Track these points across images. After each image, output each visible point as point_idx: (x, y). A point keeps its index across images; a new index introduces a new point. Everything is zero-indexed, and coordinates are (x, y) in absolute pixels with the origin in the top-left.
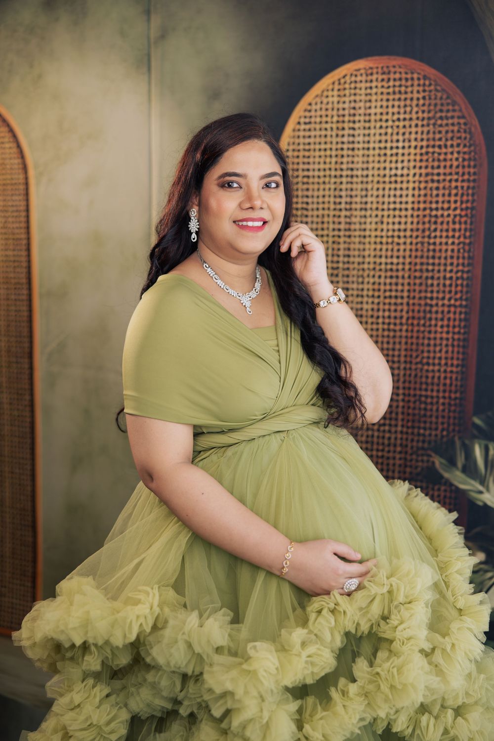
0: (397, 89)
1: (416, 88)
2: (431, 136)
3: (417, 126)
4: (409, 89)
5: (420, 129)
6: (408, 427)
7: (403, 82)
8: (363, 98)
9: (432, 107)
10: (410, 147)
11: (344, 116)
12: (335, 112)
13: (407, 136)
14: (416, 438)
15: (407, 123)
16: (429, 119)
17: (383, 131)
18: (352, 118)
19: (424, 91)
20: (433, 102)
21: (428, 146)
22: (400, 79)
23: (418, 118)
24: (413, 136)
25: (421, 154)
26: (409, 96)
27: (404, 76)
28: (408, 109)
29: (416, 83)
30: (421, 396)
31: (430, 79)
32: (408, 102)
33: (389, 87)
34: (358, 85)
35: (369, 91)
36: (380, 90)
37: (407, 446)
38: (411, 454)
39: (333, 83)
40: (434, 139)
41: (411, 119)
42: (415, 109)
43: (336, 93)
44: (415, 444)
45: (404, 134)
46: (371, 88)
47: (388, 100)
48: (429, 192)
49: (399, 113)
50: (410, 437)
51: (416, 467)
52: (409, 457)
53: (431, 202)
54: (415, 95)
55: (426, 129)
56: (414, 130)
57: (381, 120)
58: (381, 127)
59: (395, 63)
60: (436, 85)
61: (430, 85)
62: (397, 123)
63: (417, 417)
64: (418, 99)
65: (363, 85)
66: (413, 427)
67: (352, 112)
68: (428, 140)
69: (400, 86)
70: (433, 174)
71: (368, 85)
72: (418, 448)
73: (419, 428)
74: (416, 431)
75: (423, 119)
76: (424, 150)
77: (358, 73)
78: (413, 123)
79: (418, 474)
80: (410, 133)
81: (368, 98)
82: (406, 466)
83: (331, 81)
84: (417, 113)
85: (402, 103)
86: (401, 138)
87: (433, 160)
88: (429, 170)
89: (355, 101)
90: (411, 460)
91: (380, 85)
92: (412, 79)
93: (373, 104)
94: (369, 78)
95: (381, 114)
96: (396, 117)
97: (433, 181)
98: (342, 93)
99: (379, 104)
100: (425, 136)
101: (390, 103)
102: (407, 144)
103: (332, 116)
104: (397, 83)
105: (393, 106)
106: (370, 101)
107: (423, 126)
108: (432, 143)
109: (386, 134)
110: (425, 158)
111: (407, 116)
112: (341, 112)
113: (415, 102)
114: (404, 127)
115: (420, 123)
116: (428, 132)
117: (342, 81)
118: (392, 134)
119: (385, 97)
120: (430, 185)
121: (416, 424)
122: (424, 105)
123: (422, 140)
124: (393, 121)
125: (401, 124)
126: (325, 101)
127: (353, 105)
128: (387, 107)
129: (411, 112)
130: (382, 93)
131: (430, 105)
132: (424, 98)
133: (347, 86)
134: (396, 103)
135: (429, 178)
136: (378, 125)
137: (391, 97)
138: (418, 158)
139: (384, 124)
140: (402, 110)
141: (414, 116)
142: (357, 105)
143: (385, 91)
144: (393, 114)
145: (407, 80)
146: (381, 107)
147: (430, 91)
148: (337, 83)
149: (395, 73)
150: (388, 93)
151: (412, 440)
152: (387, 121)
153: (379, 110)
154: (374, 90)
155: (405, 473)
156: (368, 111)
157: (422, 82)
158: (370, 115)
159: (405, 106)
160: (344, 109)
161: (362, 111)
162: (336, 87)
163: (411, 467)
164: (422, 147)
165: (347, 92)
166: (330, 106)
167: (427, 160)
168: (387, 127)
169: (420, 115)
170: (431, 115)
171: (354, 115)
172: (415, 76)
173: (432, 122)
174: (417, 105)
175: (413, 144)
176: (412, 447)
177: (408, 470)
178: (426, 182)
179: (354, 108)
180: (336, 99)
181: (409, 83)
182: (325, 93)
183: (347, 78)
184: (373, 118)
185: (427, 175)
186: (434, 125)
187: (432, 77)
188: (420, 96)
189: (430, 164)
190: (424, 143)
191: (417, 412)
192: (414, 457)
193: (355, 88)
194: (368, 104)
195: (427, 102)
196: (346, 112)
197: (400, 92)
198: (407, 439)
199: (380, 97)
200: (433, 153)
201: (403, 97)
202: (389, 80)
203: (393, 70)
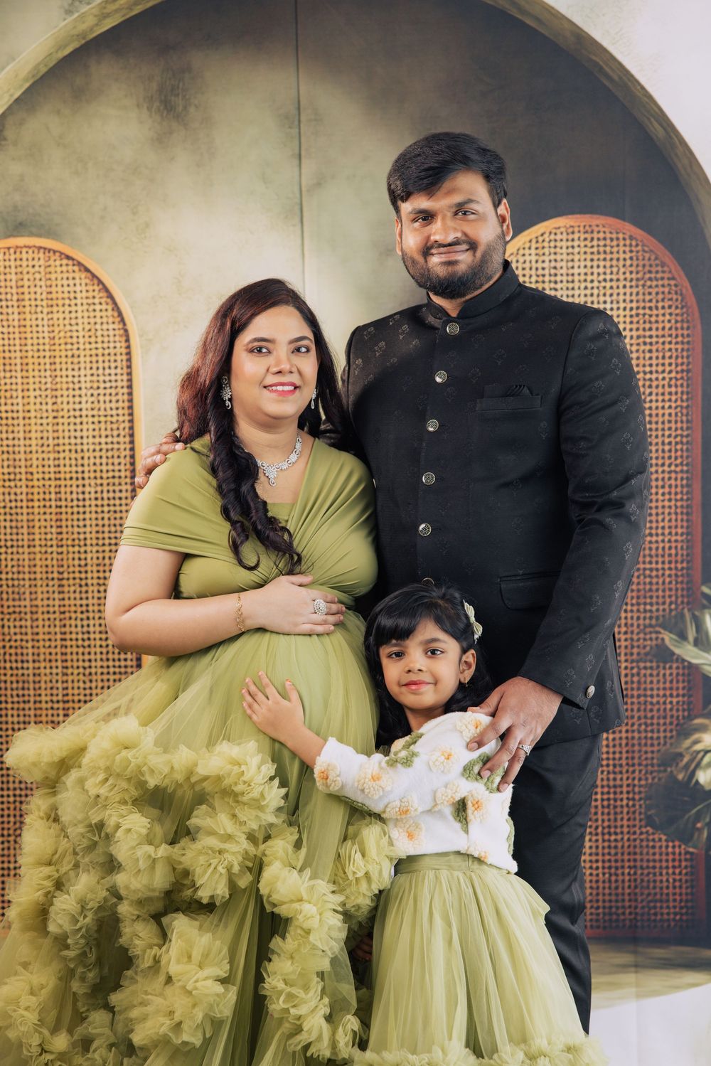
0: (601, 249)
1: (622, 249)
2: (641, 297)
3: (625, 287)
4: (615, 249)
5: (628, 290)
6: (632, 605)
7: (608, 242)
8: (564, 257)
9: (640, 268)
10: (618, 309)
11: (544, 276)
12: (533, 272)
13: (615, 297)
14: (642, 615)
15: (614, 284)
16: (638, 280)
17: (588, 292)
18: (553, 279)
19: (631, 251)
20: (641, 263)
21: (638, 308)
22: (605, 239)
23: (625, 279)
24: (621, 298)
25: (631, 316)
26: (615, 256)
27: (608, 235)
28: (615, 270)
29: (622, 243)
30: (645, 569)
31: (637, 240)
32: (614, 263)
33: (592, 247)
34: (558, 244)
35: (570, 250)
36: (583, 250)
37: (632, 625)
38: (638, 633)
39: (530, 241)
40: (644, 301)
41: (618, 280)
42: (622, 270)
43: (533, 251)
44: (641, 622)
45: (611, 295)
46: (573, 247)
47: (592, 260)
48: (642, 355)
49: (605, 273)
50: (635, 615)
51: (645, 647)
52: (635, 637)
53: (644, 366)
54: (622, 256)
55: (635, 290)
56: (622, 291)
57: (585, 281)
58: (586, 288)
59: (598, 222)
60: (643, 245)
61: (637, 245)
62: (603, 284)
63: (642, 592)
64: (625, 259)
65: (564, 244)
66: (638, 604)
67: (553, 271)
68: (638, 301)
69: (605, 246)
70: (644, 337)
71: (570, 244)
72: (645, 626)
73: (645, 604)
74: (642, 607)
75: (631, 280)
76: (634, 312)
77: (558, 231)
78: (621, 284)
79: (646, 654)
80: (618, 294)
81: (570, 257)
82: (633, 647)
83: (528, 239)
84: (624, 273)
85: (608, 264)
86: (608, 299)
87: (645, 322)
88: (641, 332)
89: (556, 260)
90: (638, 640)
91: (582, 244)
92: (618, 239)
93: (576, 264)
94: (571, 237)
95: (586, 274)
96: (601, 278)
97: (645, 343)
98: (541, 252)
99: (582, 264)
100: (634, 297)
101: (595, 264)
102: (615, 306)
103: (531, 276)
104: (602, 243)
105: (598, 267)
106: (573, 260)
107: (631, 287)
108: (642, 304)
109: (592, 295)
110: (635, 319)
111: (614, 277)
112: (540, 272)
113: (621, 263)
114: (611, 288)
115: (628, 284)
116: (637, 294)
117: (540, 239)
118: (598, 295)
119: (589, 257)
120: (642, 347)
121: (642, 601)
122: (631, 265)
123: (631, 301)
124: (599, 282)
125: (608, 284)
126: (521, 259)
127: (553, 264)
128: (592, 267)
129: (617, 273)
130: (585, 253)
131: (637, 266)
132: (631, 258)
133: (546, 244)
134: (602, 263)
135: (641, 340)
136: (583, 285)
137: (595, 257)
138: (628, 320)
139: (589, 285)
140: (608, 271)
141: (622, 277)
142: (558, 265)
143: (589, 250)
144: (599, 274)
145: (612, 240)
146: (585, 267)
147: (638, 252)
148: (534, 241)
149: (599, 232)
150: (592, 253)
151: (638, 618)
152: (592, 281)
153: (583, 271)
154: (577, 250)
155: (632, 654)
156: (571, 271)
157: (628, 242)
158: (573, 275)
159: (611, 266)
160: (543, 269)
161: (564, 271)
162: (534, 245)
163: (638, 647)
164: (631, 309)
165: (546, 251)
166: (527, 265)
167: (638, 322)
168: (592, 288)
169: (628, 275)
170: (640, 276)
171: (556, 275)
172: (621, 236)
173: (641, 283)
174: (624, 266)
175: (622, 305)
176: (638, 626)
177: (635, 651)
178: (638, 344)
179: (555, 268)
180: (534, 258)
181: (615, 243)
182: (521, 252)
183: (546, 236)
184: (576, 278)
185: (638, 337)
186: (644, 286)
187: (639, 238)
188: (627, 256)
189: (641, 326)
190: (634, 305)
191: (641, 587)
192: (642, 636)
193: (555, 247)
194: (570, 264)
195: (635, 263)
196: (546, 272)
197: (605, 252)
198: (632, 618)
199: (583, 257)
200: (644, 315)
201: (608, 257)
202: (592, 239)
203: (596, 229)
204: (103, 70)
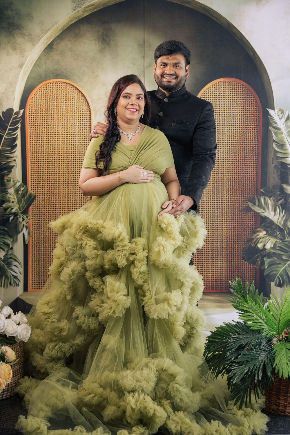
0: (234, 88)
1: (239, 88)
2: (245, 103)
3: (240, 100)
4: (238, 88)
5: (241, 101)
6: (240, 194)
7: (236, 86)
8: (223, 90)
9: (245, 94)
10: (238, 106)
11: (216, 95)
12: (213, 94)
13: (237, 103)
14: (243, 198)
15: (237, 99)
16: (244, 98)
17: (229, 101)
18: (219, 96)
19: (242, 89)
20: (245, 93)
21: (244, 106)
22: (235, 85)
23: (240, 97)
24: (239, 103)
25: (242, 108)
26: (238, 90)
27: (236, 84)
28: (237, 94)
29: (240, 86)
30: (244, 184)
31: (244, 86)
32: (237, 92)
33: (231, 87)
34: (221, 86)
35: (224, 88)
36: (228, 88)
37: (240, 200)
38: (241, 203)
39: (213, 85)
40: (246, 104)
41: (238, 98)
42: (239, 95)
43: (213, 88)
44: (242, 199)
45: (236, 102)
46: (225, 87)
47: (231, 91)
48: (245, 120)
49: (234, 95)
50: (241, 197)
51: (243, 207)
52: (240, 204)
53: (245, 123)
54: (239, 90)
55: (243, 101)
56: (239, 101)
57: (229, 97)
58: (229, 100)
59: (233, 80)
60: (246, 87)
61: (244, 87)
62: (234, 99)
63: (243, 191)
64: (240, 91)
65: (223, 86)
66: (242, 194)
67: (219, 94)
68: (244, 104)
69: (235, 87)
70: (246, 115)
71: (224, 86)
72: (244, 201)
73: (244, 194)
74: (243, 195)
75: (242, 98)
76: (243, 107)
77: (221, 82)
78: (239, 99)
79: (244, 209)
80: (238, 102)
81: (224, 90)
82: (240, 207)
83: (212, 84)
84: (240, 96)
85: (235, 93)
86: (235, 103)
87: (246, 110)
88: (244, 113)
89: (220, 91)
90: (241, 205)
91: (228, 86)
92: (238, 85)
93: (226, 92)
94: (225, 84)
95: (229, 95)
96: (233, 97)
97: (246, 117)
98: (216, 88)
99: (228, 92)
100: (243, 103)
101: (232, 92)
102: (237, 105)
103: (212, 96)
104: (234, 86)
105: (232, 93)
106: (225, 91)
107: (242, 100)
108: (245, 105)
109: (230, 102)
110: (243, 109)
111: (237, 97)
112: (215, 94)
113: (239, 92)
114: (236, 100)
115: (241, 99)
116: (244, 102)
117: (216, 85)
118: (232, 102)
119: (230, 90)
120: (245, 118)
121: (243, 193)
122: (242, 93)
123: (242, 104)
124: (233, 98)
125: (235, 99)
126: (210, 91)
127: (219, 92)
128: (231, 93)
129: (238, 96)
130: (229, 89)
131: (244, 93)
132: (242, 91)
133: (217, 86)
134: (234, 92)
135: (245, 116)
136: (228, 99)
137: (232, 90)
138: (241, 109)
139: (230, 99)
140: (235, 95)
141: (239, 97)
142: (221, 92)
143: (230, 88)
144: (233, 96)
145: (237, 85)
146: (229, 93)
147: (244, 89)
148: (214, 85)
149: (233, 83)
150: (231, 89)
151: (242, 198)
152: (231, 98)
153: (228, 94)
154: (226, 88)
155: (239, 209)
156: (224, 94)
157: (241, 86)
158: (225, 96)
159: (236, 93)
160: (216, 93)
161: (222, 94)
162: (214, 86)
163: (241, 207)
164: (242, 106)
165: (217, 88)
166: (212, 92)
167: (244, 110)
168: (231, 100)
169: (241, 96)
170: (244, 96)
171: (220, 95)
172: (239, 84)
173: (245, 98)
174: (240, 93)
175: (239, 105)
176: (242, 201)
177: (240, 208)
178: (244, 117)
179: (220, 93)
180: (213, 90)
181: (238, 86)
182: (210, 88)
183: (217, 84)
184: (226, 97)
185: (244, 115)
186: (246, 99)
187: (245, 85)
188: (241, 90)
189: (245, 112)
190: (243, 105)
191: (243, 189)
192: (242, 203)
193: (220, 87)
194: (224, 92)
195: (243, 93)
196: (217, 94)
197: (235, 89)
198: (240, 198)
199: (228, 90)
200: (246, 108)
201: (236, 91)
202: (231, 85)
203: (232, 82)
204: (84, 28)
